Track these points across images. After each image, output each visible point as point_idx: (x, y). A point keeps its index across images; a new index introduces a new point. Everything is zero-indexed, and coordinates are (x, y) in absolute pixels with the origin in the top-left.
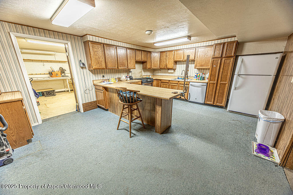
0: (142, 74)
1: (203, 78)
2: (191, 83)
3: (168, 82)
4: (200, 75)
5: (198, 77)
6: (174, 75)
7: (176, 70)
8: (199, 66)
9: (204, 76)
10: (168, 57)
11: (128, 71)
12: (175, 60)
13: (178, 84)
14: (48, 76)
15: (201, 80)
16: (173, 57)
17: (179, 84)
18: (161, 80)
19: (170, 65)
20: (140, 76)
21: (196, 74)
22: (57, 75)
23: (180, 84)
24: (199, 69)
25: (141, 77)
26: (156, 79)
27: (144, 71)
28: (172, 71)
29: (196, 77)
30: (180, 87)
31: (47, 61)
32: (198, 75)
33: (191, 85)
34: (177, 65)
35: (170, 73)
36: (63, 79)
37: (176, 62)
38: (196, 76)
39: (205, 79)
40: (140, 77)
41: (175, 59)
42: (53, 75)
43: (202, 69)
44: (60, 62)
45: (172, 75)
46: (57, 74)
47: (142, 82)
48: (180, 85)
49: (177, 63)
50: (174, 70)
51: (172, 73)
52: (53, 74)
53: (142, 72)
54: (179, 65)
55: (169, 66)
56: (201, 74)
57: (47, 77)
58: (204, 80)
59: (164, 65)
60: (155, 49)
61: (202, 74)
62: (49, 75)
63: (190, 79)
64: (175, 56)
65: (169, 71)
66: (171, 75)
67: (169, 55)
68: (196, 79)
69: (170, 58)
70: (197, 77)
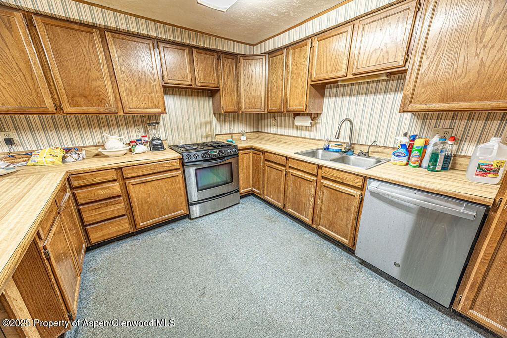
0: (212, 130)
1: (447, 158)
2: (373, 185)
3: (282, 161)
4: (427, 143)
5: (415, 153)
6: (313, 135)
7: (322, 119)
8: (431, 102)
9: (450, 148)
10: (290, 70)
11: (150, 120)
12: (314, 76)
13: (317, 176)
15: (433, 170)
16: (306, 69)
17: (320, 176)
18: (263, 152)
19: (298, 99)
20: (204, 134)
21: (406, 140)
23: (324, 178)
24: (423, 115)
25: (210, 140)
26: (252, 149)
27: (220, 121)
28: (307, 122)
29: (403, 151)
30: (326, 191)
32: (419, 143)
33: (375, 194)
34: (326, 100)
35: (301, 128)
37: (320, 88)
38: (403, 146)
39: (454, 163)
40: (205, 140)
41: (314, 72)
43: (440, 114)
45: (308, 134)
47: (182, 161)
48: (326, 182)
49: (327, 91)
50: (315, 117)
51: (306, 128)
53: (211, 122)
54: (332, 100)
55: (296, 104)
56: (436, 139)
58: (453, 168)
59: (279, 102)
60: (254, 45)
61: (444, 138)
63: (376, 156)
64: (315, 62)
65: (299, 122)
66: (303, 133)
67: (293, 62)
68: (405, 160)
69: (299, 73)
70: (410, 152)
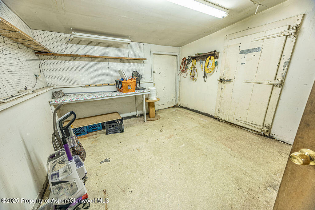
14: (114, 88)
22: (129, 87)
31: (115, 59)
36: (135, 96)
42: (124, 87)
44: (133, 60)
46: (130, 84)
52: (124, 85)
57: (110, 93)
62: (115, 86)
